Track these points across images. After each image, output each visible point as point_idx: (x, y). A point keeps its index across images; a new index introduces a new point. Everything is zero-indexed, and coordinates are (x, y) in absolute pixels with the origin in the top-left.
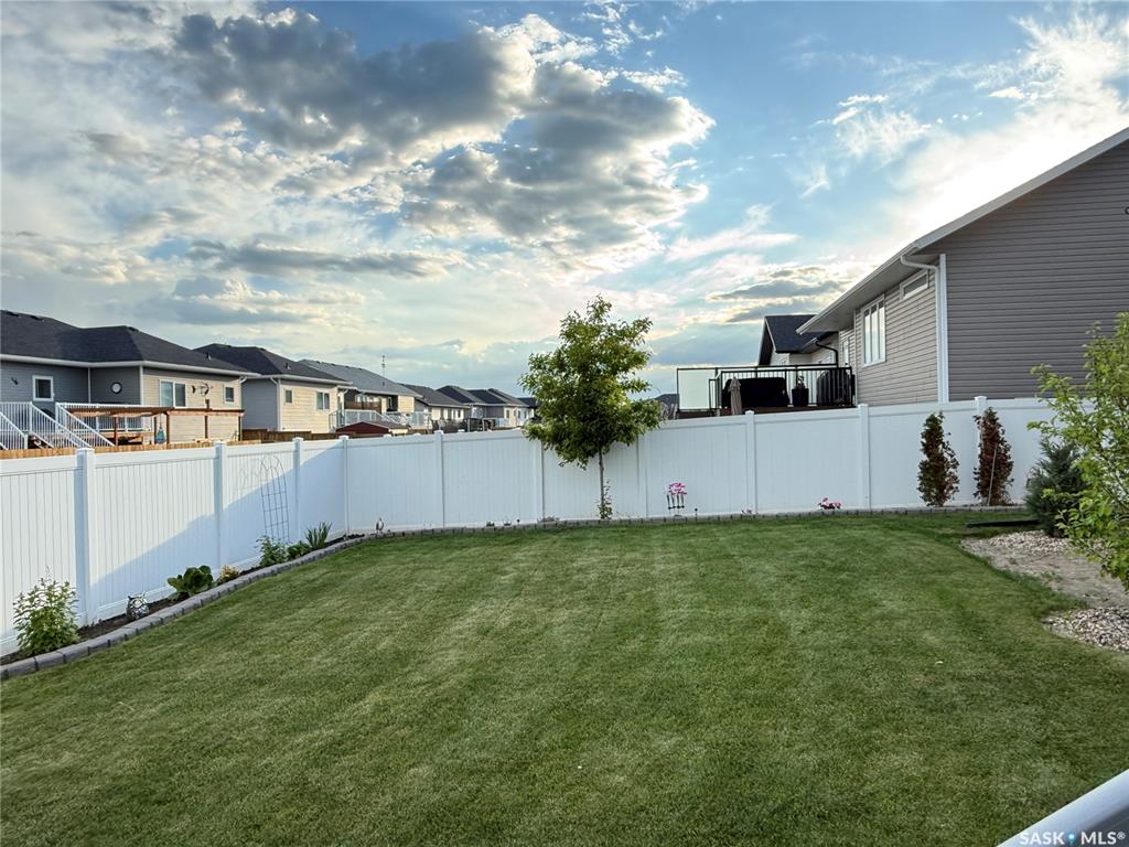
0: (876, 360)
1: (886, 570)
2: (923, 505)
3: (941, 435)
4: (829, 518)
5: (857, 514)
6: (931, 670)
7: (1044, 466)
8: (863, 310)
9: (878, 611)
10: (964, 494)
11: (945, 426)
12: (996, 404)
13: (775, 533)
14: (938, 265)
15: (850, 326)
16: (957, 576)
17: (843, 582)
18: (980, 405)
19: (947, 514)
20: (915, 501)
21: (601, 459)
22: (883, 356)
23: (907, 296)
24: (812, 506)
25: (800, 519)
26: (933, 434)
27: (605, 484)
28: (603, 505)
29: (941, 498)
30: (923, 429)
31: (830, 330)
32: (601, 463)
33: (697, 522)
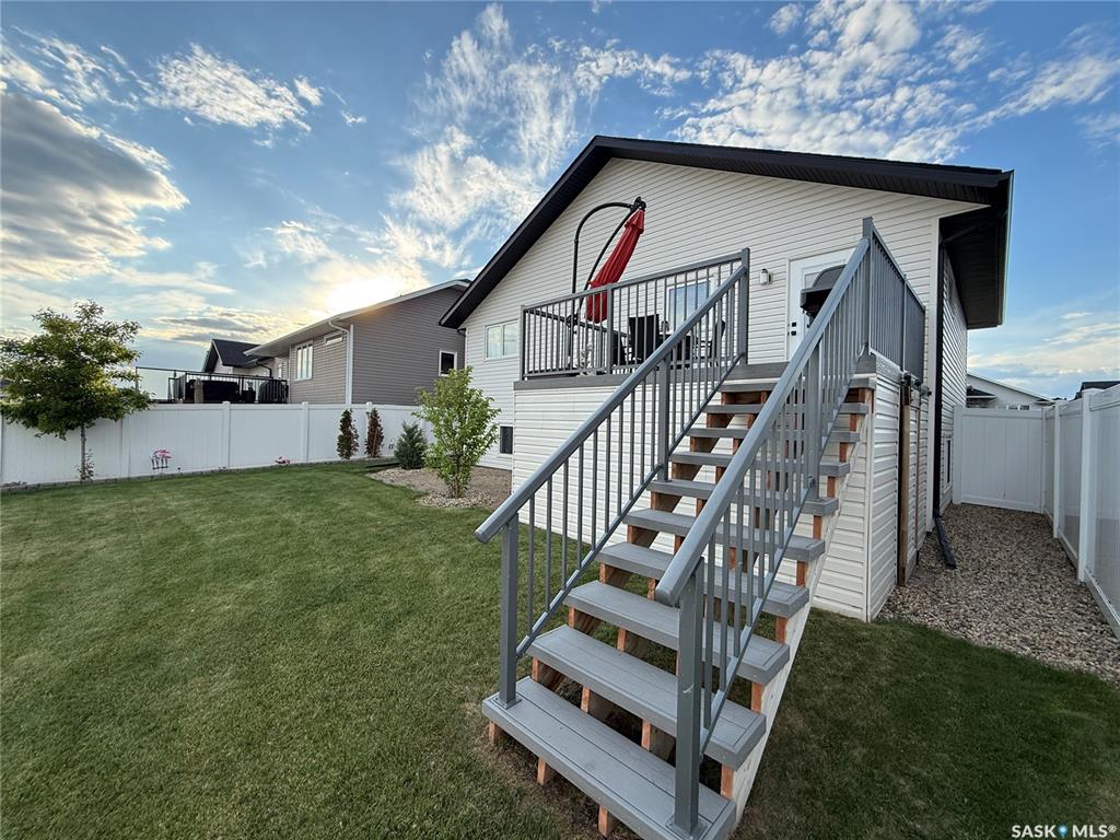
0: (304, 377)
1: (335, 489)
2: (339, 459)
3: (350, 421)
4: (283, 468)
5: (302, 465)
6: (377, 526)
7: (403, 436)
8: (297, 347)
9: (339, 508)
10: (360, 454)
11: (353, 416)
12: (377, 406)
13: (253, 478)
14: (349, 329)
15: (285, 355)
16: (372, 488)
17: (313, 497)
18: (369, 406)
19: (352, 462)
20: (336, 457)
21: (83, 431)
22: (310, 375)
23: (329, 342)
24: (270, 462)
25: (264, 470)
26: (346, 420)
27: (86, 451)
28: (84, 468)
29: (348, 455)
30: (341, 418)
31: (268, 355)
32: (83, 435)
33: (182, 476)
